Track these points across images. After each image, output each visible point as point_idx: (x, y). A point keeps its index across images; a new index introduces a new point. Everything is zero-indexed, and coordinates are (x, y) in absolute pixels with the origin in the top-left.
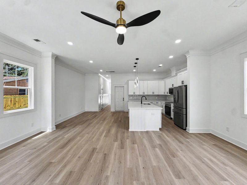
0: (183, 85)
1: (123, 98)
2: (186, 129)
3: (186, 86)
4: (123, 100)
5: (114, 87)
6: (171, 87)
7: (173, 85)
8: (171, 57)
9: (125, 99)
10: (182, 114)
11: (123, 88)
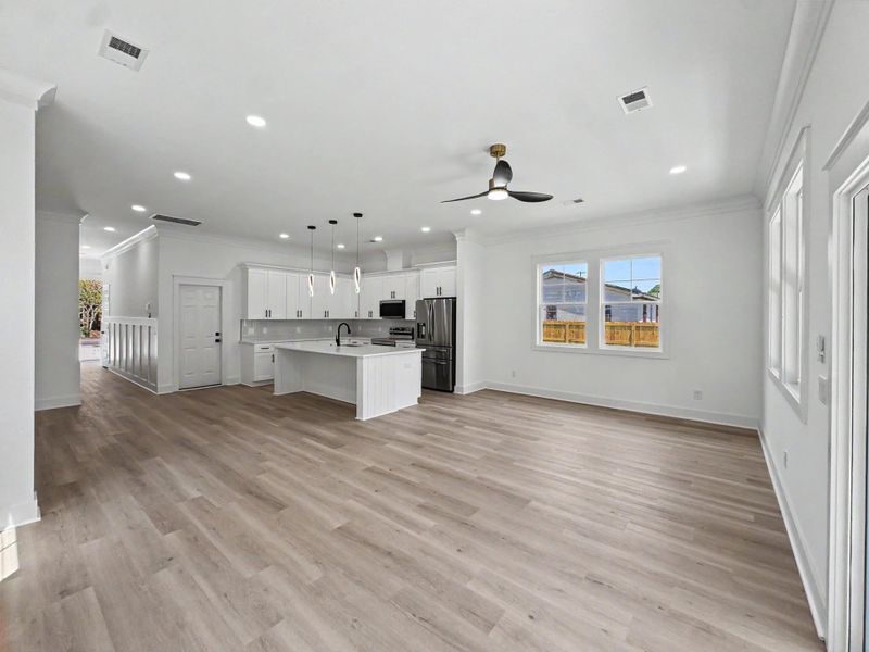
0: (439, 296)
1: (217, 334)
2: (453, 391)
3: (454, 300)
4: (217, 341)
5: (177, 287)
6: (387, 298)
7: (393, 294)
8: (426, 230)
9: (224, 338)
10: (447, 359)
11: (217, 291)
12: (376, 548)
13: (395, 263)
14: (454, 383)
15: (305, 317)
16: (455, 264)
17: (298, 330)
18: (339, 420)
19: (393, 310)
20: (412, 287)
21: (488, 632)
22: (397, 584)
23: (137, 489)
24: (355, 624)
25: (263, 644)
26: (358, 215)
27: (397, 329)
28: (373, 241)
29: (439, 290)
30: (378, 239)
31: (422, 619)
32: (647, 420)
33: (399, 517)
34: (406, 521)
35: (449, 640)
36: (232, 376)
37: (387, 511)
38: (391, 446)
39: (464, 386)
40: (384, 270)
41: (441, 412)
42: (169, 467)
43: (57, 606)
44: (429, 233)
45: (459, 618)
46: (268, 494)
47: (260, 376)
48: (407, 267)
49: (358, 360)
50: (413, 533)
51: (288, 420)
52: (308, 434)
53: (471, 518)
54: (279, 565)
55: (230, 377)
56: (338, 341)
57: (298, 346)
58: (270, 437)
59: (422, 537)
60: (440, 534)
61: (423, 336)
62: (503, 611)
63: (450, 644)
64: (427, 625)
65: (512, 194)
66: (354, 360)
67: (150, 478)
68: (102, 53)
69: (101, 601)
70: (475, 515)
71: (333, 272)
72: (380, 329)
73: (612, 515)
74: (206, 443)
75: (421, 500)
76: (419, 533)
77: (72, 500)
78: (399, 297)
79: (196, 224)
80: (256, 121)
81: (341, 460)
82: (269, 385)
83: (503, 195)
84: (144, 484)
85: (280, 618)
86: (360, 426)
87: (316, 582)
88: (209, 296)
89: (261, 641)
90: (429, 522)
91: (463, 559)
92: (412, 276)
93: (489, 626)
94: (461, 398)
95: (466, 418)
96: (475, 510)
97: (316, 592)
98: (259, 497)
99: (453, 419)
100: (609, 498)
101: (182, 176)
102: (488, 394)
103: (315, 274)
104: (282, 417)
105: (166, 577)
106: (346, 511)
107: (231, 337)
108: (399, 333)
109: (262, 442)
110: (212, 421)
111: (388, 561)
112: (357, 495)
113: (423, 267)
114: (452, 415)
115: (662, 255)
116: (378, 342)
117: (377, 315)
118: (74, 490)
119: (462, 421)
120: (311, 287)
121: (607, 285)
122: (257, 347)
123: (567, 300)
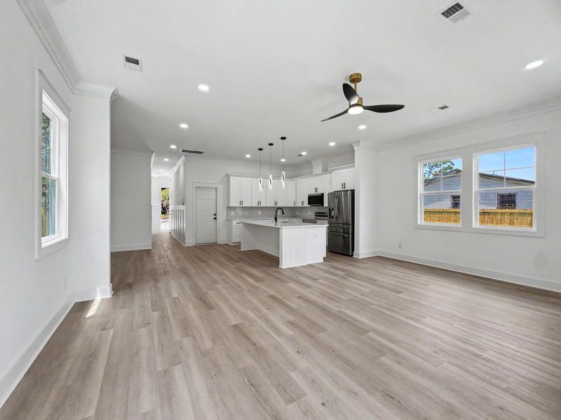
0: (344, 189)
1: (215, 215)
2: (352, 255)
3: (353, 192)
4: (215, 218)
5: (194, 188)
6: (313, 192)
7: (316, 189)
8: (332, 144)
9: (218, 217)
10: (348, 233)
11: (214, 191)
12: (248, 339)
13: (318, 169)
14: (353, 250)
15: (263, 205)
16: (354, 166)
17: (260, 213)
18: (269, 267)
19: (316, 200)
20: (327, 184)
21: (287, 404)
22: (249, 361)
23: (153, 289)
24: (214, 377)
25: (165, 374)
26: (283, 138)
27: (319, 213)
28: (301, 155)
29: (344, 185)
30: (304, 153)
31: (252, 385)
32: (518, 289)
33: (273, 326)
34: (276, 329)
35: (260, 400)
36: (222, 239)
37: (267, 321)
38: (291, 285)
39: (360, 252)
40: (311, 174)
41: (336, 268)
42: (171, 281)
43: (98, 334)
44: (335, 146)
45: (275, 391)
46: (209, 301)
47: (235, 239)
48: (325, 171)
49: (280, 230)
50: (275, 336)
51: (241, 264)
52: (246, 273)
53: (318, 335)
54: (194, 337)
55: (221, 239)
56: (276, 219)
57: (259, 223)
58: (226, 272)
59: (279, 340)
60: (291, 340)
61: (333, 217)
62: (305, 394)
63: (260, 403)
64: (253, 389)
65: (366, 108)
66: (278, 229)
67: (161, 285)
68: (125, 66)
69: (113, 336)
70: (323, 333)
71: (271, 176)
72: (309, 213)
73: (435, 354)
74: (194, 271)
75: (291, 318)
76: (278, 336)
77: (127, 291)
78: (320, 192)
79: (202, 153)
80: (204, 88)
81: (257, 288)
82: (238, 245)
83: (359, 110)
84: (157, 288)
85: (179, 363)
86: (280, 271)
87: (206, 350)
88: (210, 193)
89: (166, 371)
90: (289, 331)
91: (297, 357)
92: (327, 176)
93: (291, 401)
94: (358, 260)
95: (354, 274)
96: (324, 330)
97: (204, 355)
98: (204, 303)
99: (342, 273)
100: (439, 342)
101: (184, 126)
102: (380, 259)
103: (263, 178)
104: (238, 262)
105: (143, 331)
106: (244, 316)
107: (222, 216)
108: (320, 215)
109: (221, 274)
110: (203, 261)
111: (252, 348)
112: (255, 309)
113: (335, 170)
114: (343, 270)
115: (536, 144)
116: (305, 221)
117: (306, 204)
118: (130, 286)
119: (350, 274)
120: (260, 186)
121: (480, 174)
122: (234, 223)
123: (444, 189)
